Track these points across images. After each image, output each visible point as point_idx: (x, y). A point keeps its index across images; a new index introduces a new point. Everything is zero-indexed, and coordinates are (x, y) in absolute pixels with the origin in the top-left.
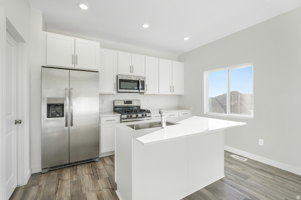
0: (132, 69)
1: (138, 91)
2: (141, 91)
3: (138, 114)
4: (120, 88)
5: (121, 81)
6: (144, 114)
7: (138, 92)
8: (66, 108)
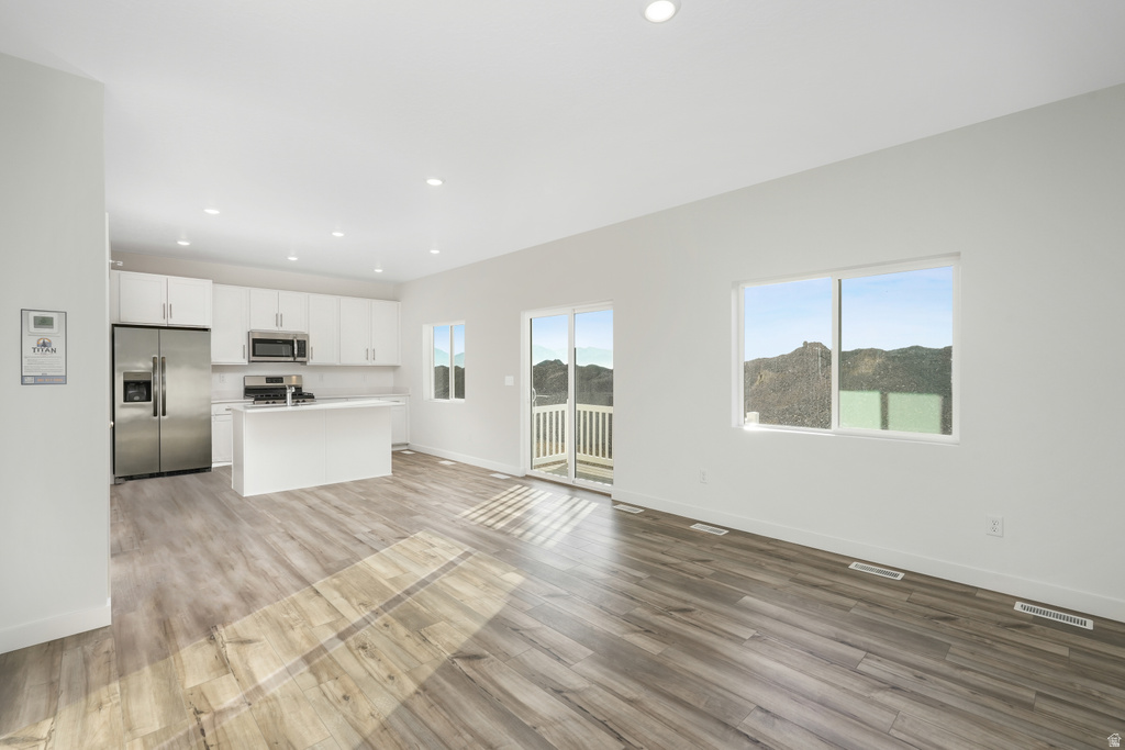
0: (279, 319)
1: (291, 359)
2: (299, 359)
4: (254, 355)
5: (255, 341)
8: (155, 388)
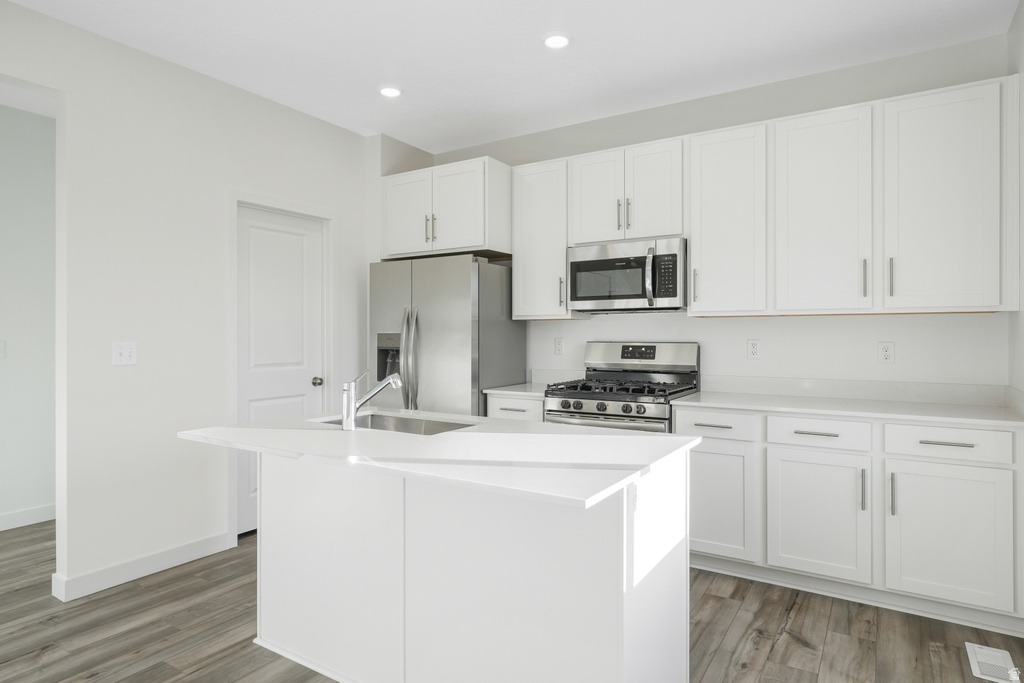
1: (642, 303)
2: (661, 302)
3: (606, 403)
4: (574, 298)
5: (577, 268)
6: (633, 405)
7: (648, 306)
